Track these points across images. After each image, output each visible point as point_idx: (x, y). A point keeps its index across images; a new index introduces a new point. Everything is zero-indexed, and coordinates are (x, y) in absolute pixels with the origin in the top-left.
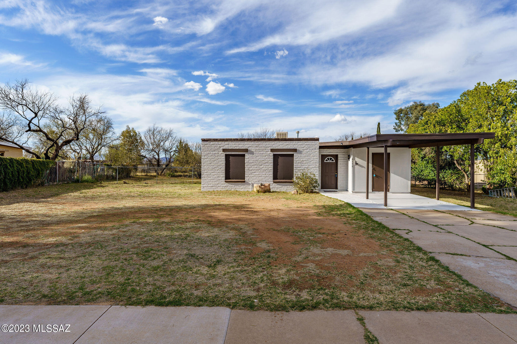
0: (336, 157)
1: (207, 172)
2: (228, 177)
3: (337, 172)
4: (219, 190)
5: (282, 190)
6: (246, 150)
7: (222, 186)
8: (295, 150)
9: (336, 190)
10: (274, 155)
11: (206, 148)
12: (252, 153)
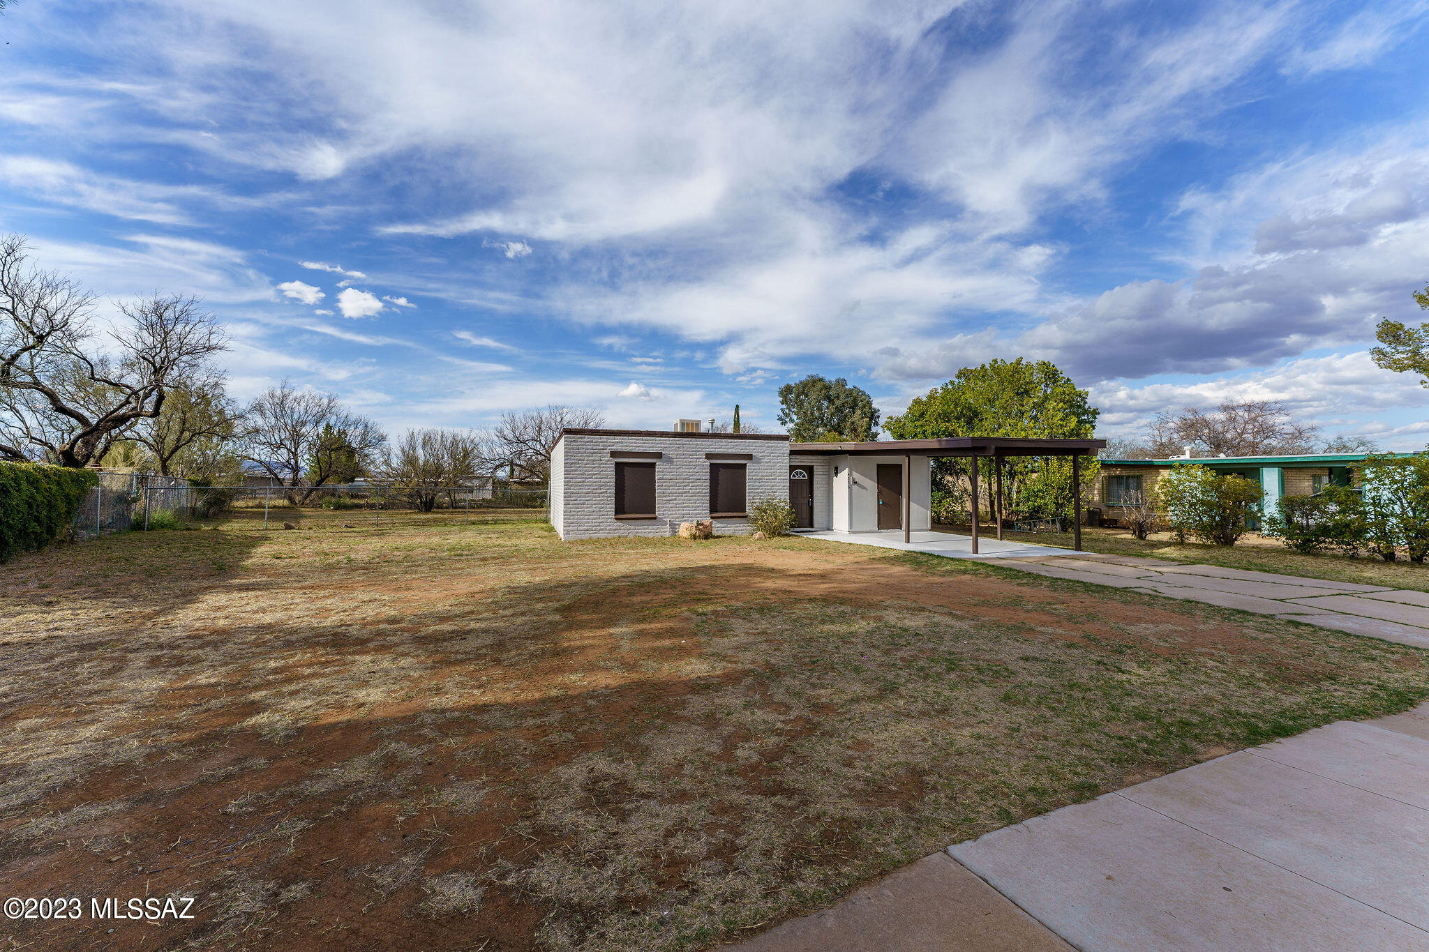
0: (810, 470)
1: (576, 500)
2: (620, 509)
3: (812, 497)
4: (602, 536)
5: (727, 533)
6: (659, 455)
7: (608, 528)
8: (749, 457)
9: (811, 529)
10: (711, 465)
11: (573, 449)
12: (670, 461)
